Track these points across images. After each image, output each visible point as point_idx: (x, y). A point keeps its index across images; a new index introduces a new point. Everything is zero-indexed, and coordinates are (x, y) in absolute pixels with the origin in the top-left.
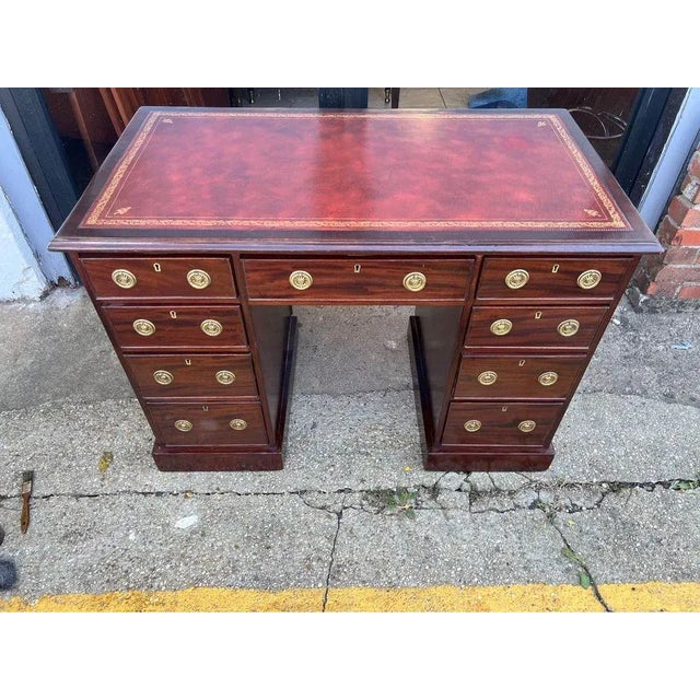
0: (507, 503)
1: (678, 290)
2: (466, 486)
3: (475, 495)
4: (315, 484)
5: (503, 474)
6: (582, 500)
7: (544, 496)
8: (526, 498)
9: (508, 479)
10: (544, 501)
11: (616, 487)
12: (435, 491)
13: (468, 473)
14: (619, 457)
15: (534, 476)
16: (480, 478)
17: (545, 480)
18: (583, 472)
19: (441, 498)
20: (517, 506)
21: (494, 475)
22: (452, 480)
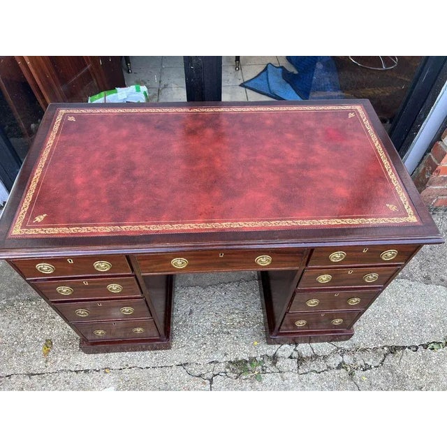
0: (323, 366)
1: (434, 201)
2: (295, 354)
3: (301, 360)
4: (194, 359)
5: (319, 344)
6: (371, 360)
7: (347, 359)
8: (334, 361)
9: (323, 348)
10: (346, 362)
11: (393, 350)
12: (274, 359)
13: (296, 344)
14: (395, 327)
15: (339, 344)
16: (305, 348)
17: (347, 347)
18: (372, 340)
19: (279, 364)
20: (329, 367)
21: (314, 345)
22: (286, 350)
